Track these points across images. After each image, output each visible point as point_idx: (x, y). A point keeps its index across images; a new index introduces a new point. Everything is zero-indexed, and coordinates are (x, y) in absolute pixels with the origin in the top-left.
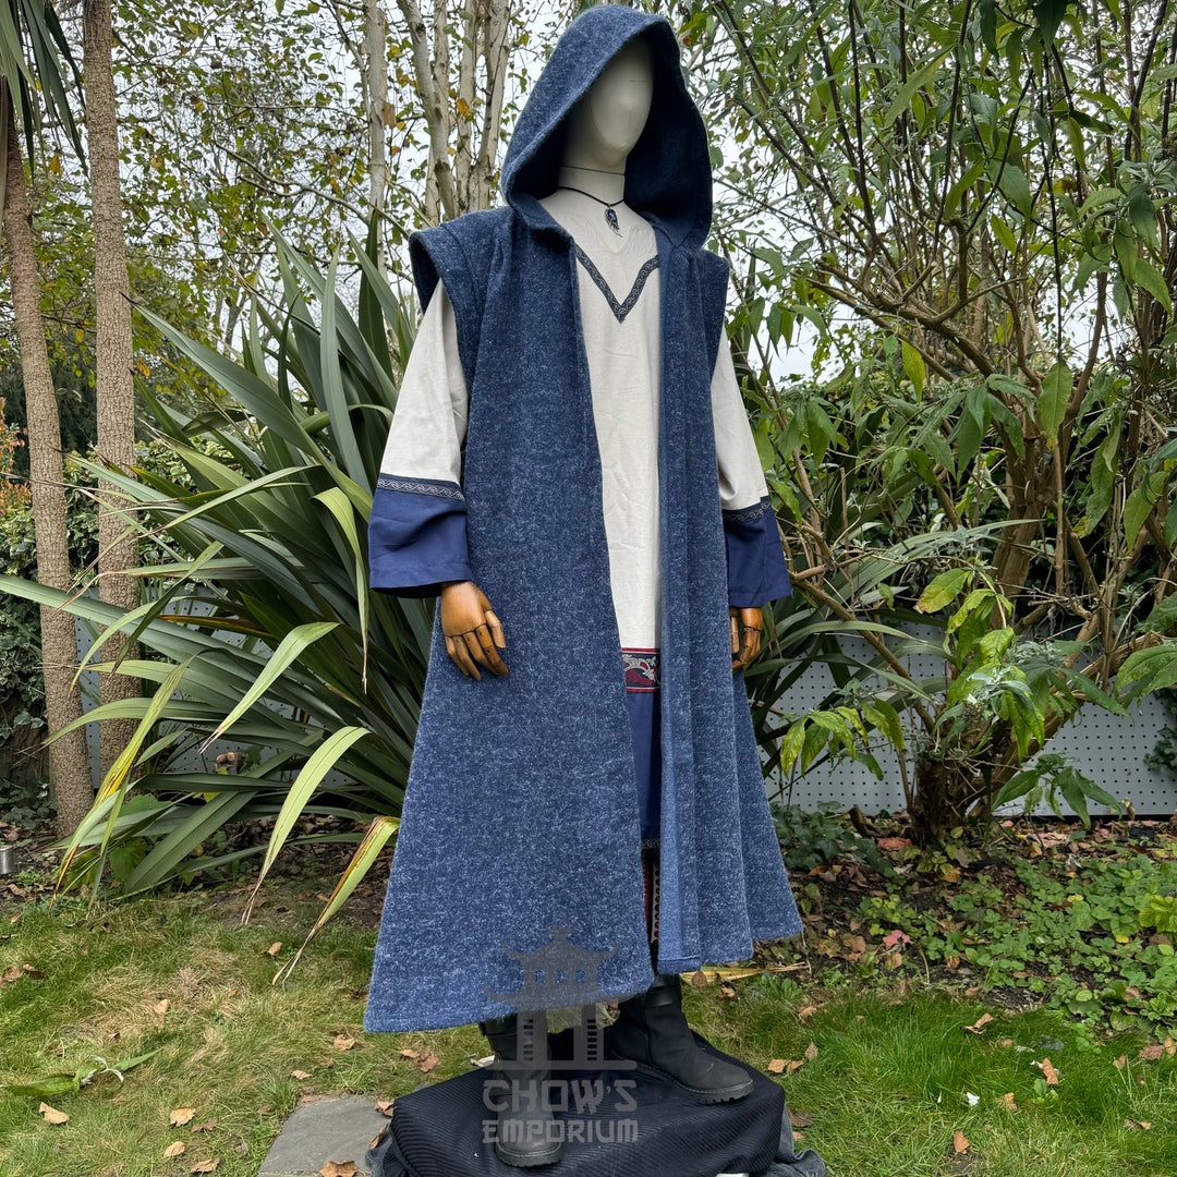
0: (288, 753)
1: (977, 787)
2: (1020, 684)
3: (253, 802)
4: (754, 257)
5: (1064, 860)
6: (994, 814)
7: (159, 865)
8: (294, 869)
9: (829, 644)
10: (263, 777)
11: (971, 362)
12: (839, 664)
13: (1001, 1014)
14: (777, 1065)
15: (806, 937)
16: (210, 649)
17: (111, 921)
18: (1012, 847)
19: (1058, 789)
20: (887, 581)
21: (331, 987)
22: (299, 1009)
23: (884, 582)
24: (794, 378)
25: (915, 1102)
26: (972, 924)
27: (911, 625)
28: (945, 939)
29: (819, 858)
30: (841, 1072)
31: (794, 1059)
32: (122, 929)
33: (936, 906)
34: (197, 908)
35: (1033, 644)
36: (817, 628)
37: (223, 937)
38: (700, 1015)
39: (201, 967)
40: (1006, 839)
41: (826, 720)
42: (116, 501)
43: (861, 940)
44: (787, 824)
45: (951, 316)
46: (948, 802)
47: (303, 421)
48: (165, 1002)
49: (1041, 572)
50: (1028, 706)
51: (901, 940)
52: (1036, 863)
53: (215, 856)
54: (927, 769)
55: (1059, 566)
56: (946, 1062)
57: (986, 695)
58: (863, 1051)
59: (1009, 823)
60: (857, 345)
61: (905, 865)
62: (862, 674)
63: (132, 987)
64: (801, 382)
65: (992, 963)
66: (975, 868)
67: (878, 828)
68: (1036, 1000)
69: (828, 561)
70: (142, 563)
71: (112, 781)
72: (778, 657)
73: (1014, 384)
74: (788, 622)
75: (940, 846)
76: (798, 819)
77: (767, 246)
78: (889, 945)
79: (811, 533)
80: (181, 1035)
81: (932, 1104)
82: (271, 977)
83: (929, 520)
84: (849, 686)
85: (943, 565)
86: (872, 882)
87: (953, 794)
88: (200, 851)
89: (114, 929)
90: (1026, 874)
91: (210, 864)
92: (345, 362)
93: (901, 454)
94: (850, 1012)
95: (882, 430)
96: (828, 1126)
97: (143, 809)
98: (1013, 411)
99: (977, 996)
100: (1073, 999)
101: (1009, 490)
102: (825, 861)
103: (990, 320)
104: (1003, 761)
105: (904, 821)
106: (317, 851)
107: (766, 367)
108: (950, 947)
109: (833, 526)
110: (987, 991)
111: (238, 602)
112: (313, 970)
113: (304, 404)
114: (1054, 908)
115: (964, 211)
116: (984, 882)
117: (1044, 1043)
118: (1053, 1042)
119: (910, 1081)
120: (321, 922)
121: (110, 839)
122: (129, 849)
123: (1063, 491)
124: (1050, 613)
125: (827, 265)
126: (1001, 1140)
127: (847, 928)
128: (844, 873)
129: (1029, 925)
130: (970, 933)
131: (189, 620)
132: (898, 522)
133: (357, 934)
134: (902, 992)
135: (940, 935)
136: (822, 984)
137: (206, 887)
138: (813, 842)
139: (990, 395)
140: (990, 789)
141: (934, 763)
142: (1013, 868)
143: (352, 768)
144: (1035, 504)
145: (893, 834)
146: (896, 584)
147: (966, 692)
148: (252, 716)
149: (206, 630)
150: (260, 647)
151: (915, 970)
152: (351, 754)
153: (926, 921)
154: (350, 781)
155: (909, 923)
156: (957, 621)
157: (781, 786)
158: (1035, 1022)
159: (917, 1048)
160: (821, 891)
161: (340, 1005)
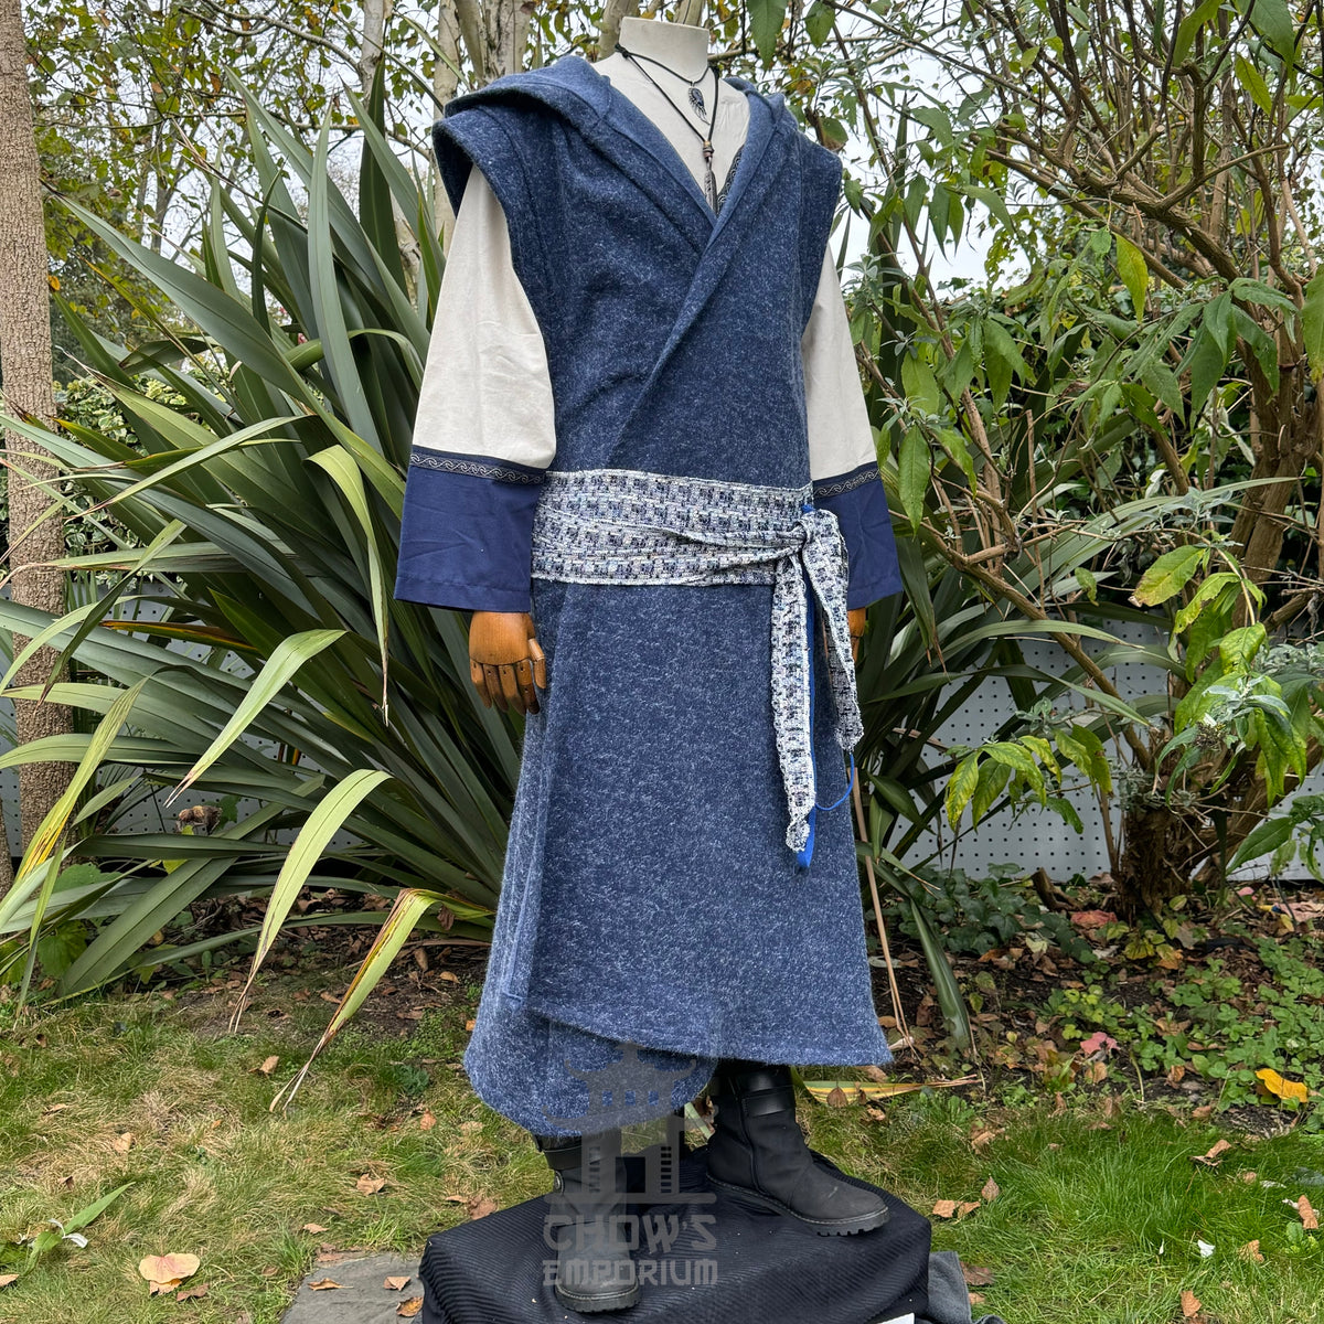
0: (278, 806)
1: (1207, 842)
2: (1273, 700)
3: (232, 872)
4: (905, 116)
6: (1229, 878)
7: (107, 958)
8: (287, 960)
9: (1008, 651)
10: (243, 839)
11: (1206, 262)
12: (1020, 679)
13: (1241, 1140)
14: (945, 1208)
15: (978, 1041)
16: (169, 668)
17: (46, 1031)
18: (1252, 922)
19: (1320, 843)
20: (1087, 565)
21: (348, 1113)
22: (307, 1143)
23: (1082, 566)
24: (958, 283)
25: (1129, 1253)
26: (1201, 1023)
27: (1116, 623)
28: (1164, 1043)
29: (993, 939)
30: (1031, 1216)
31: (967, 1199)
32: (61, 1042)
33: (1151, 1000)
34: (160, 1014)
35: (1289, 649)
36: (993, 630)
37: (197, 1051)
38: (840, 1144)
39: (171, 1090)
40: (1244, 911)
41: (1005, 753)
42: (31, 466)
43: (1051, 1046)
44: (949, 894)
45: (1180, 199)
46: (1167, 863)
47: (288, 353)
48: (127, 1136)
49: (1297, 549)
50: (1286, 729)
51: (1104, 1045)
52: (1285, 943)
53: (178, 944)
54: (1140, 817)
56: (1169, 1202)
57: (1228, 715)
58: (1059, 1187)
59: (1247, 890)
60: (1039, 235)
61: (1108, 946)
62: (1054, 690)
63: (83, 1117)
64: (967, 290)
65: (1228, 1074)
66: (1202, 950)
67: (1071, 899)
68: (1287, 1122)
69: (1010, 539)
70: (68, 549)
71: (43, 846)
72: (940, 669)
73: (1260, 288)
74: (952, 623)
75: (1155, 920)
76: (963, 887)
77: (931, 105)
78: (1089, 1051)
79: (988, 502)
80: (153, 1178)
81: (1151, 1255)
82: (268, 1100)
83: (1144, 481)
84: (1036, 708)
85: (1165, 541)
86: (1063, 970)
87: (1173, 850)
88: (159, 938)
89: (52, 1042)
90: (1273, 957)
91: (173, 955)
92: (342, 270)
93: (1112, 394)
94: (1038, 1140)
95: (1081, 356)
96: (1015, 1285)
97: (82, 883)
98: (1263, 327)
99: (1209, 1117)
101: (1255, 438)
102: (1000, 942)
103: (1231, 202)
104: (1243, 806)
105: (1104, 889)
106: (316, 937)
107: (923, 271)
108: (1171, 1054)
109: (1016, 490)
110: (1221, 1109)
111: (202, 602)
112: (322, 1091)
113: (285, 329)
114: (1311, 1001)
115: (1199, 52)
116: (1216, 969)
117: (1299, 1175)
118: (1310, 1176)
119: (1121, 1226)
120: (334, 1027)
121: (42, 922)
122: (63, 937)
124: (1310, 606)
125: (1008, 131)
126: (1243, 1299)
127: (1032, 1030)
128: (1026, 958)
129: (1277, 1024)
130: (1198, 1035)
131: (134, 627)
132: (1103, 482)
133: (377, 1044)
134: (1108, 1112)
135: (1157, 1038)
136: (1000, 1103)
137: (171, 985)
138: (984, 918)
139: (1234, 307)
140: (1225, 841)
141: (1150, 810)
142: (1255, 950)
143: (363, 825)
144: (1291, 457)
145: (1091, 906)
146: (1098, 569)
147: (1200, 710)
148: (231, 758)
149: (159, 640)
150: (233, 663)
151: (1124, 1085)
152: (365, 807)
153: (1139, 1020)
154: (358, 842)
155: (1115, 1023)
156: (1187, 617)
157: (939, 844)
158: (1286, 1149)
159: (1130, 1184)
160: (996, 981)
161: (362, 1136)
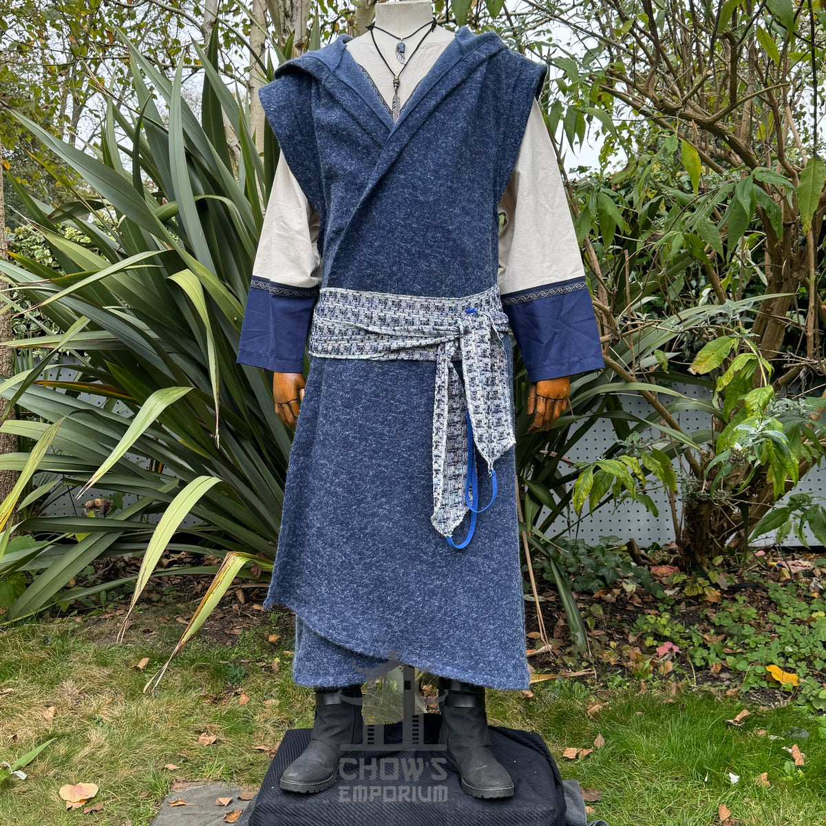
0: (149, 498)
1: (736, 522)
2: (778, 433)
3: (119, 541)
5: (808, 583)
6: (750, 545)
7: (39, 596)
8: (155, 597)
9: (612, 402)
10: (126, 520)
11: (738, 157)
12: (620, 420)
13: (756, 710)
14: (571, 752)
15: (592, 648)
16: (79, 411)
18: (764, 573)
19: (806, 523)
20: (662, 348)
21: (193, 694)
22: (167, 713)
23: (659, 348)
24: (582, 169)
25: (686, 781)
26: (732, 636)
27: (680, 385)
28: (709, 649)
29: (601, 583)
30: (624, 758)
31: (585, 747)
32: (10, 649)
33: (701, 621)
34: (73, 631)
35: (788, 401)
36: (603, 389)
37: (97, 655)
38: (505, 713)
39: (80, 679)
40: (759, 566)
41: (610, 467)
43: (637, 650)
44: (574, 555)
45: (721, 117)
46: (711, 535)
47: (156, 210)
48: (52, 709)
49: (793, 339)
50: (786, 452)
51: (671, 650)
52: (785, 586)
53: (85, 586)
54: (694, 507)
55: (810, 334)
56: (711, 749)
57: (750, 443)
58: (642, 740)
59: (761, 553)
60: (634, 140)
61: (674, 588)
62: (641, 426)
63: (23, 697)
64: (588, 173)
65: (749, 668)
66: (733, 590)
67: (651, 558)
68: (785, 698)
69: (614, 331)
70: (14, 335)
72: (570, 414)
73: (772, 174)
74: (578, 383)
75: (703, 571)
76: (584, 550)
77: (565, 56)
78: (661, 654)
79: (600, 308)
80: (69, 735)
81: (700, 782)
82: (142, 686)
83: (698, 295)
84: (630, 438)
85: (711, 333)
86: (646, 603)
87: (715, 528)
88: (73, 583)
90: (777, 595)
91: (82, 594)
92: (191, 157)
93: (678, 240)
94: (629, 710)
95: (659, 216)
96: (614, 801)
97: (23, 548)
98: (773, 198)
99: (737, 695)
100: (816, 697)
101: (768, 268)
102: (607, 585)
103: (754, 120)
104: (758, 500)
105: (672, 552)
106: (173, 582)
107: (560, 161)
108: (713, 656)
109: (618, 301)
110: (744, 690)
111: (100, 369)
112: (177, 680)
113: (154, 194)
114: (801, 622)
115: (734, 24)
116: (741, 602)
117: (793, 732)
118: (799, 732)
119: (681, 764)
120: (184, 640)
122: (12, 582)
123: (816, 269)
124: (801, 374)
125: (613, 74)
126: (757, 810)
127: (626, 641)
128: (623, 595)
129: (779, 637)
130: (730, 644)
131: (57, 385)
132: (672, 296)
133: (212, 650)
134: (674, 692)
135: (704, 646)
136: (606, 687)
137: (80, 613)
138: (596, 570)
139: (755, 186)
140: (747, 522)
141: (700, 502)
142: (766, 590)
144: (790, 281)
145: (663, 563)
146: (669, 350)
147: (732, 440)
148: (118, 468)
149: (73, 393)
150: (120, 408)
151: (683, 675)
152: (205, 500)
153: (693, 634)
154: (200, 522)
155: (678, 636)
156: (724, 381)
157: (569, 523)
158: (785, 715)
159: (687, 738)
160: (604, 610)
161: (202, 709)
